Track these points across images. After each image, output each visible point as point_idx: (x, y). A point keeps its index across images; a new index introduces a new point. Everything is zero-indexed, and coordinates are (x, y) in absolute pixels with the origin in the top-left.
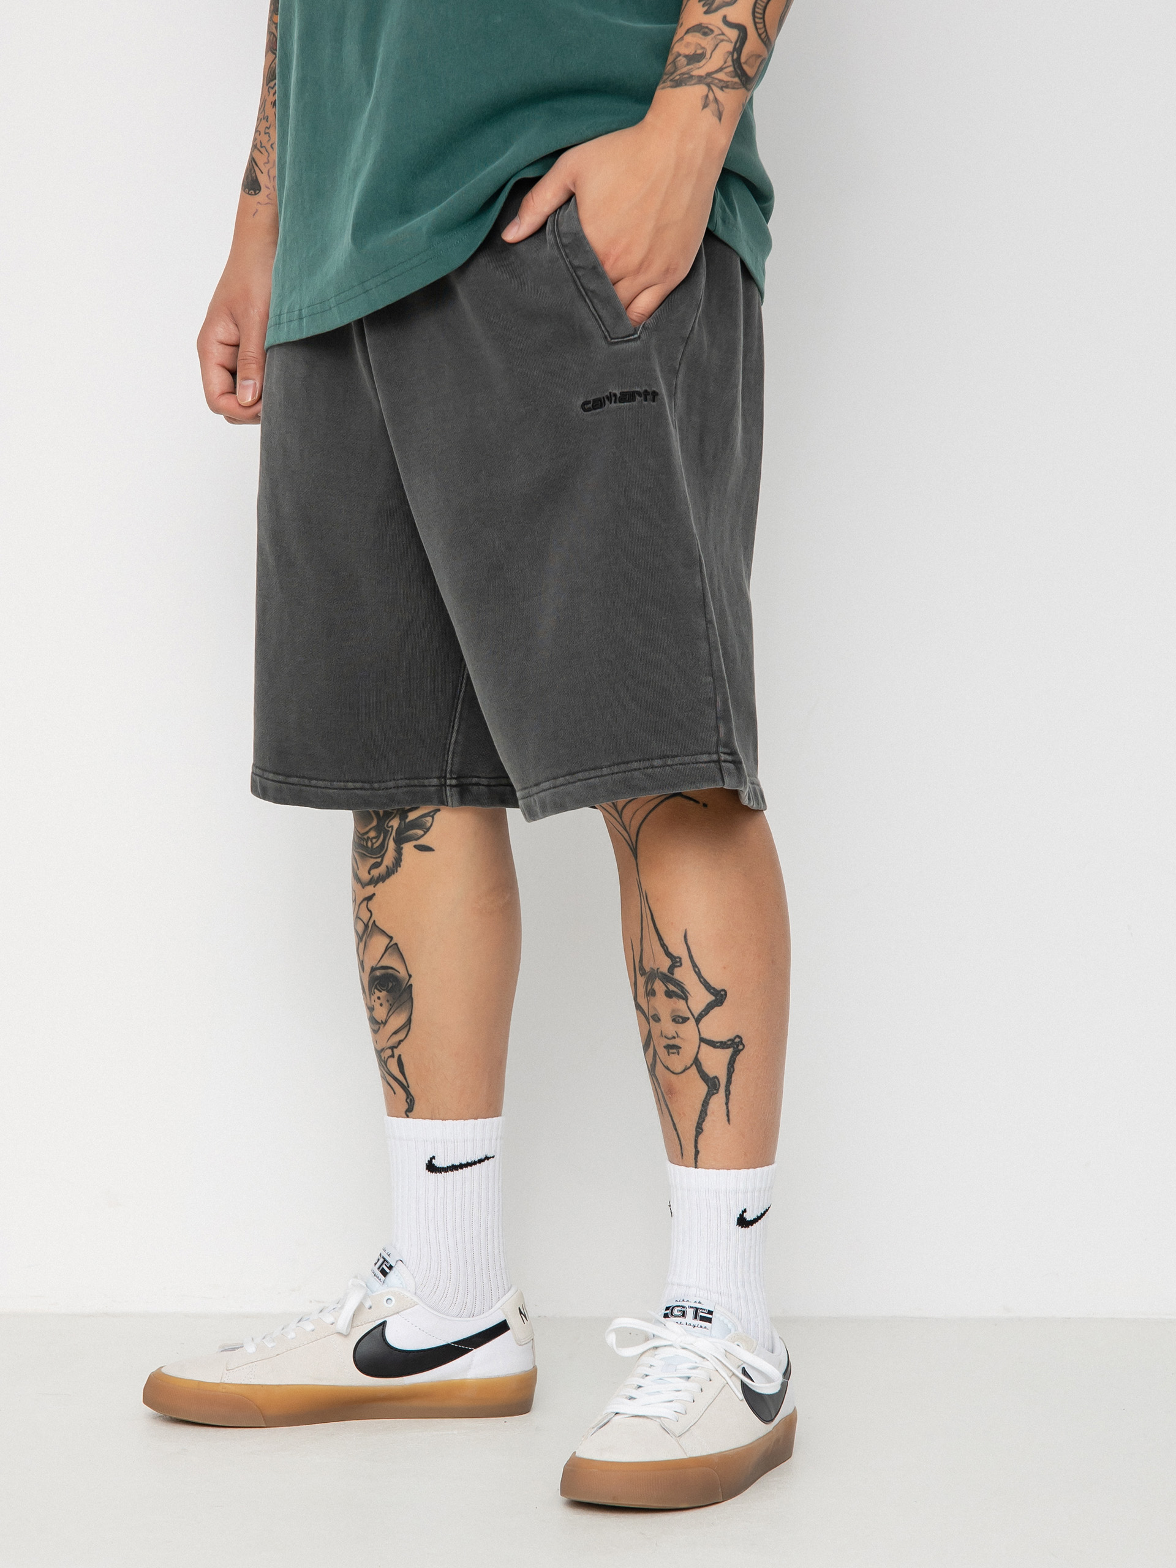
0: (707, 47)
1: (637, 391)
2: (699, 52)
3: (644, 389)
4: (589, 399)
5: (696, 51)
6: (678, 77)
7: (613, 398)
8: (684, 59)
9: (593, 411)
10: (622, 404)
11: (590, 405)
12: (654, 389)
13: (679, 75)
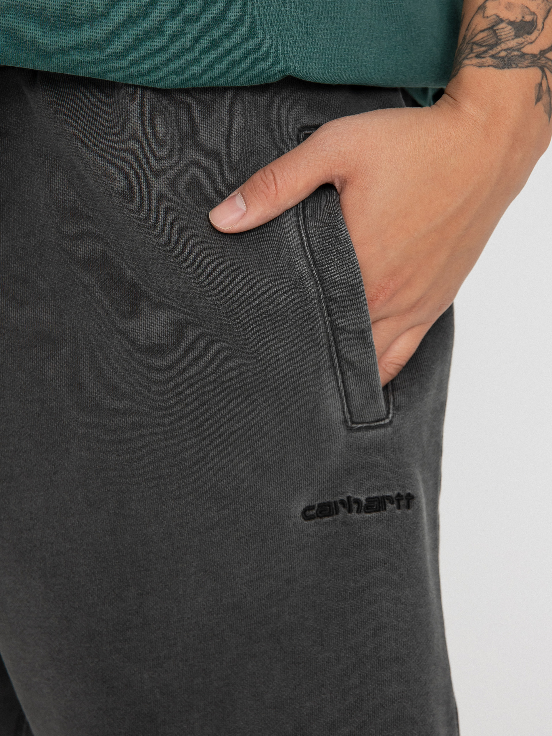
0: (537, 12)
1: (389, 496)
2: (528, 18)
3: (396, 492)
4: (313, 504)
5: (523, 17)
6: (503, 54)
7: (355, 506)
8: (510, 27)
9: (318, 520)
10: (369, 515)
11: (314, 512)
12: (409, 492)
13: (506, 50)
